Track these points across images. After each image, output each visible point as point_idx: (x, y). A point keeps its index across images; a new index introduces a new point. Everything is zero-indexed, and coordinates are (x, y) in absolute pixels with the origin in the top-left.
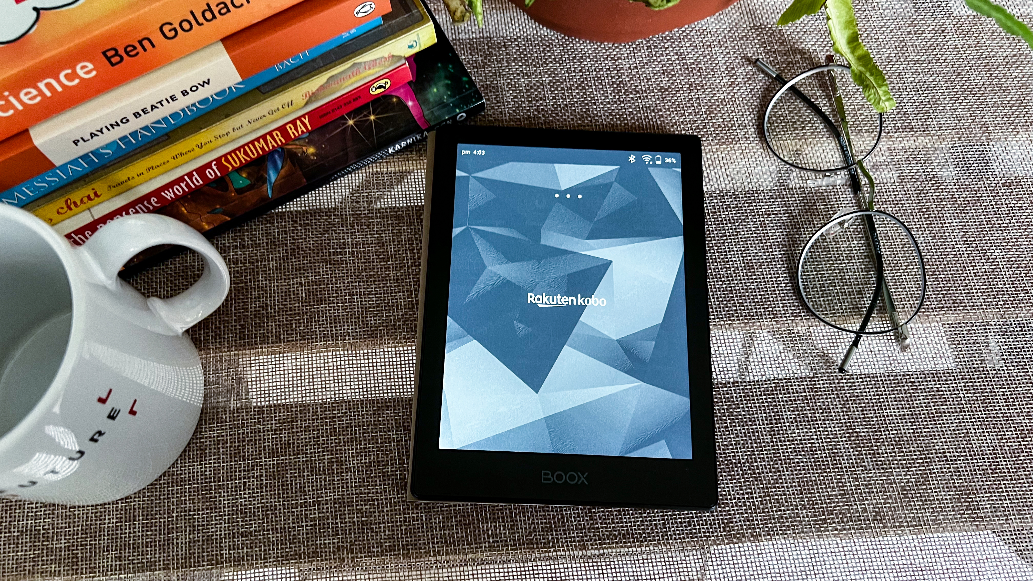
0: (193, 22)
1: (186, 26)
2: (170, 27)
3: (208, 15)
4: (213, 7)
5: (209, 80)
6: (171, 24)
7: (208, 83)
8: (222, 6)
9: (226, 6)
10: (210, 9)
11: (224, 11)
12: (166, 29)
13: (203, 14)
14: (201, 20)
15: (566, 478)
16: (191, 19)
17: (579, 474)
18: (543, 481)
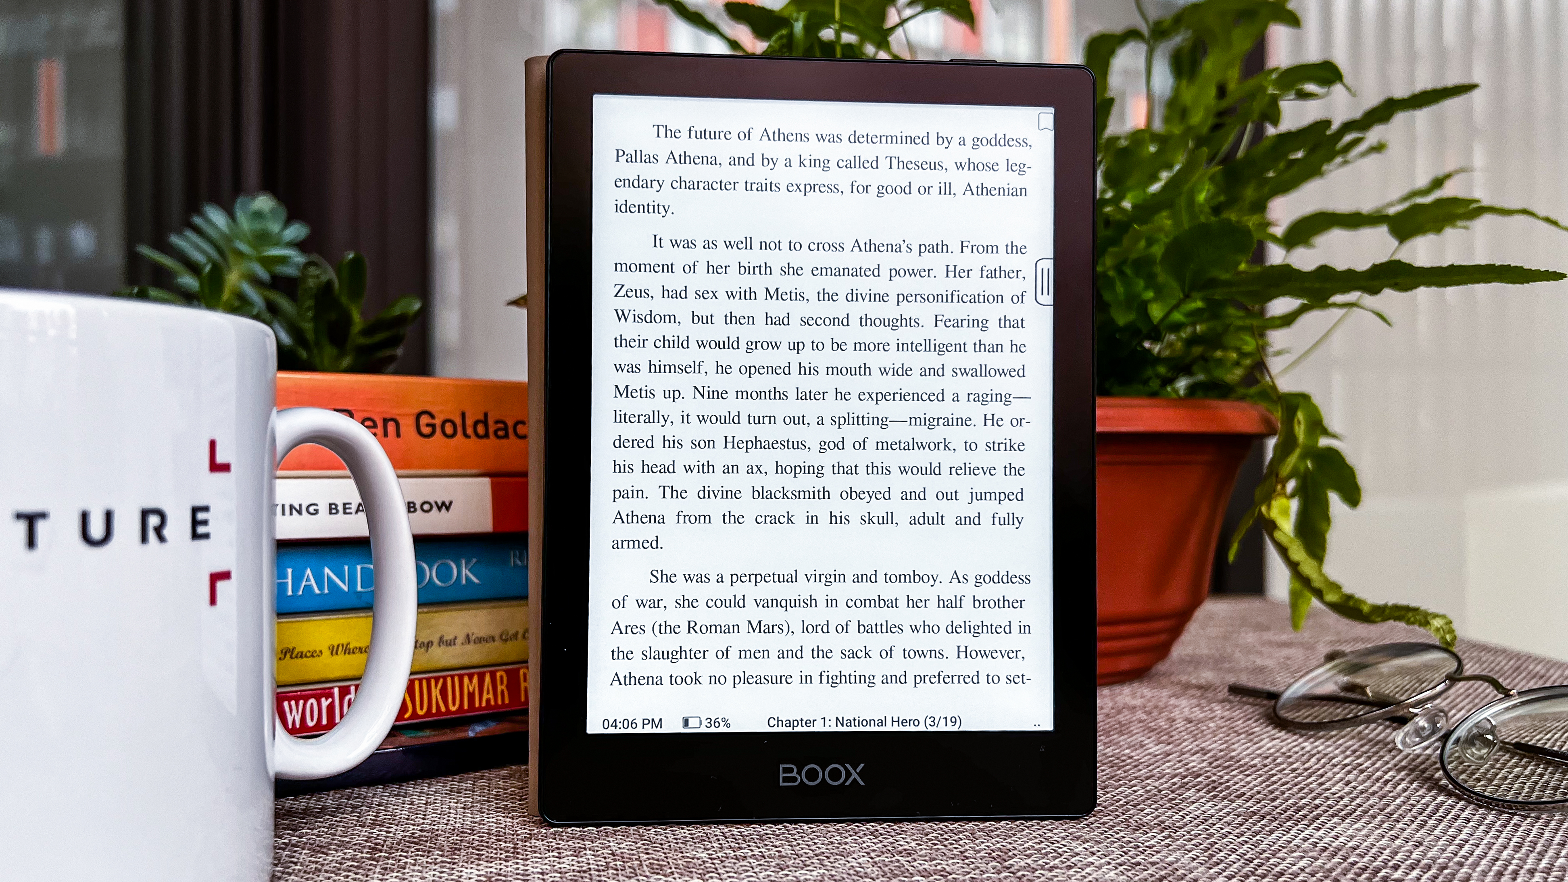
0: (460, 430)
1: (449, 429)
2: (431, 421)
3: (481, 429)
4: (491, 422)
5: (451, 503)
6: (432, 416)
7: (448, 509)
8: (502, 426)
9: (506, 429)
10: (485, 422)
11: (500, 433)
12: (424, 420)
13: (476, 424)
14: (470, 431)
15: (823, 775)
16: (458, 421)
17: (847, 765)
18: (781, 784)
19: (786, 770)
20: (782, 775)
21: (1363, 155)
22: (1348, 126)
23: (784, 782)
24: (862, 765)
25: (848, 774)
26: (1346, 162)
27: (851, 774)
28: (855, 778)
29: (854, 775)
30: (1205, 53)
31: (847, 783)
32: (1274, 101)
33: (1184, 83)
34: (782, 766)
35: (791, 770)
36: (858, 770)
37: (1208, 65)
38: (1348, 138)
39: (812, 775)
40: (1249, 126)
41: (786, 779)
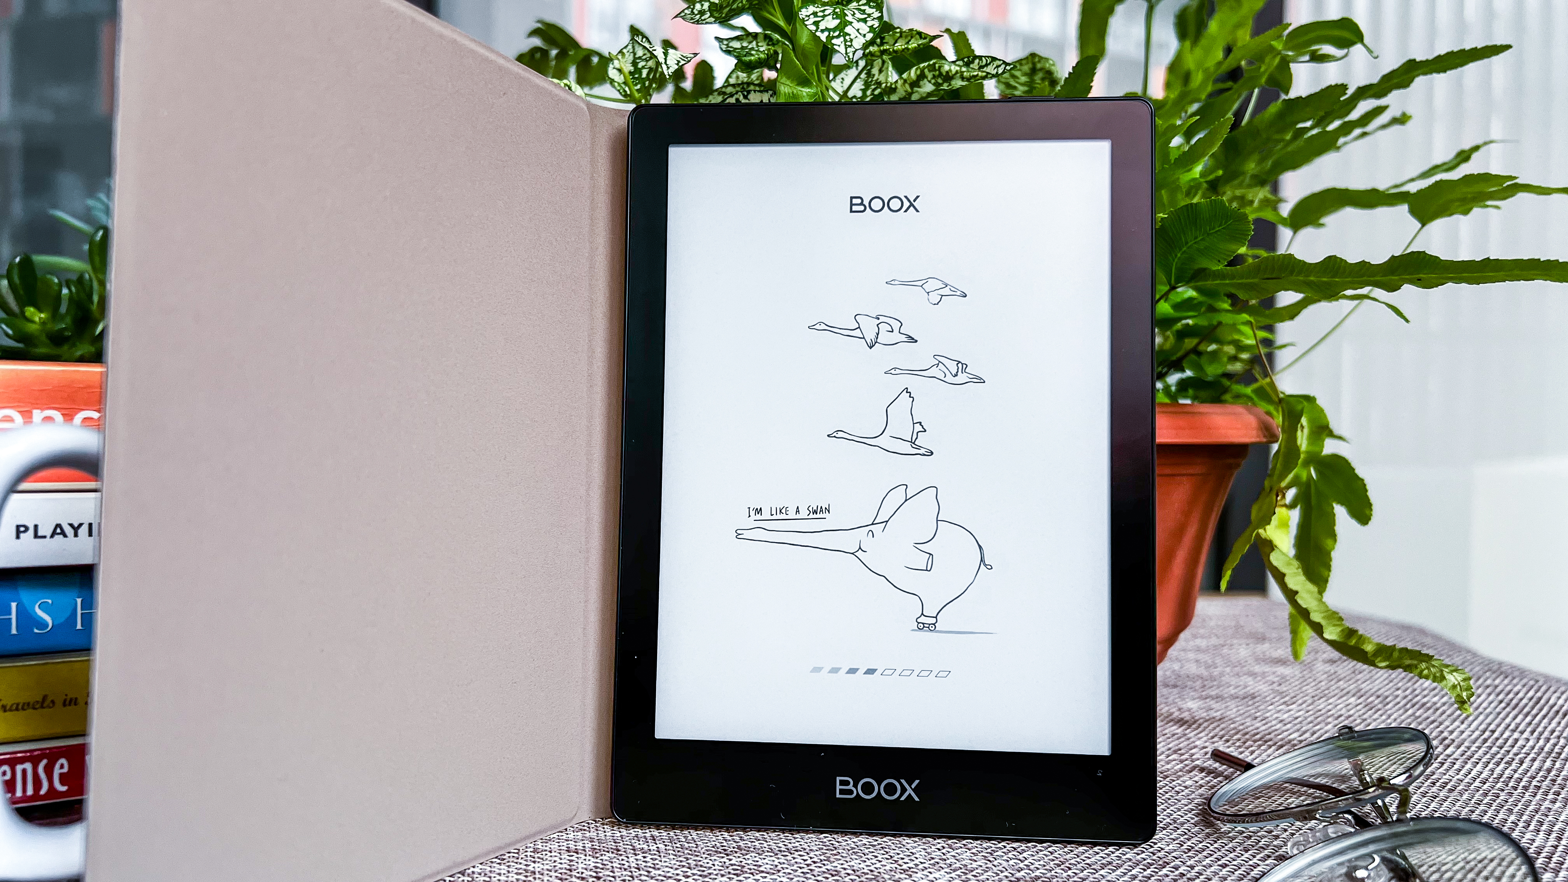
18: (838, 796)
19: (842, 783)
20: (838, 787)
21: (1384, 127)
22: (1363, 92)
23: (840, 794)
24: (917, 782)
25: (904, 790)
26: (1364, 134)
27: (906, 790)
28: (910, 794)
29: (909, 791)
30: (1211, 12)
31: (903, 799)
32: (1284, 65)
33: (1188, 44)
34: (838, 779)
35: (847, 783)
36: (913, 786)
37: (1213, 26)
38: (1364, 106)
39: (868, 789)
40: (1256, 91)
41: (842, 792)
